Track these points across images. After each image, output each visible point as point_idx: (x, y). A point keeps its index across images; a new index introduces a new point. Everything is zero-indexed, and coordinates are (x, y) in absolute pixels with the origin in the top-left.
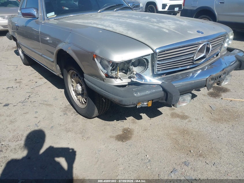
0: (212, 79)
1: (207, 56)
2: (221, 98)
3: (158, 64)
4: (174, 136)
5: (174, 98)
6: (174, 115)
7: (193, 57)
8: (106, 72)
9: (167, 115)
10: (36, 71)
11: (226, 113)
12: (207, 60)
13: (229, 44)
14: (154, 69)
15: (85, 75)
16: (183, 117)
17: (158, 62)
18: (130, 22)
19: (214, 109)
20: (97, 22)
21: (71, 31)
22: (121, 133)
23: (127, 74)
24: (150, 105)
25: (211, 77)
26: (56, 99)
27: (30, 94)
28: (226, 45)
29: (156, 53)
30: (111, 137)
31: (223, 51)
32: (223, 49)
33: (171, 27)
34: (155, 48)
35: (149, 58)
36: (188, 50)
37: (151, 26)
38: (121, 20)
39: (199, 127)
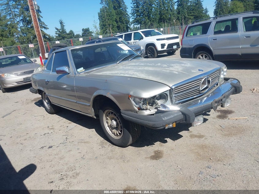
0: (216, 102)
1: (209, 87)
2: (228, 118)
3: (175, 96)
4: (196, 151)
5: (191, 118)
6: (192, 136)
7: (199, 88)
8: (138, 107)
9: (187, 137)
10: (62, 118)
11: (234, 129)
12: (210, 90)
13: (225, 75)
14: (172, 100)
15: (121, 111)
16: (200, 137)
17: (175, 95)
18: (147, 69)
19: (224, 128)
20: (123, 72)
21: (106, 81)
22: (153, 154)
23: (153, 106)
24: (175, 126)
25: (215, 101)
26: (90, 137)
27: (67, 136)
28: (222, 76)
29: (172, 89)
30: (146, 158)
31: (221, 81)
32: (220, 80)
33: (179, 69)
34: (171, 86)
35: (168, 93)
36: (195, 84)
37: (163, 70)
38: (140, 69)
39: (214, 142)
